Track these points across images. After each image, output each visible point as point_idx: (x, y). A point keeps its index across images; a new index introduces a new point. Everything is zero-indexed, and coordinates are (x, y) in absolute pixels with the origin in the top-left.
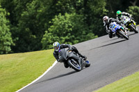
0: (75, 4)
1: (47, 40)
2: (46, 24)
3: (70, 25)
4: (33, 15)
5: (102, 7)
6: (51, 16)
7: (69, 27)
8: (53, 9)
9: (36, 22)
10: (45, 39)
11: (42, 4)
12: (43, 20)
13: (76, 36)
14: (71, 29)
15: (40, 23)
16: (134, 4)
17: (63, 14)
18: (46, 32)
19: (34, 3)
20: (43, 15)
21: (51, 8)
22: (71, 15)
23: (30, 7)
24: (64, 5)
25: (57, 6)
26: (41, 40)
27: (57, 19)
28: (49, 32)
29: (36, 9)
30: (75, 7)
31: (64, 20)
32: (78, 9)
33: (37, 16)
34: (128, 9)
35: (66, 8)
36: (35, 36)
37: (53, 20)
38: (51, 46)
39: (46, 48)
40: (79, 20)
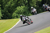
0: (25, 3)
1: (14, 15)
2: (14, 10)
3: (23, 10)
4: (9, 6)
5: (34, 4)
6: (16, 7)
8: (17, 4)
9: (10, 9)
11: (13, 2)
12: (13, 8)
13: (25, 14)
14: (23, 12)
15: (12, 9)
16: (46, 4)
17: (20, 6)
18: (14, 12)
19: (10, 2)
20: (13, 7)
21: (16, 4)
22: (23, 7)
23: (9, 3)
24: (21, 3)
25: (18, 3)
26: (12, 15)
27: (18, 8)
28: (15, 13)
29: (11, 4)
30: (25, 4)
31: (21, 8)
32: (26, 5)
33: (11, 7)
35: (22, 4)
36: (10, 14)
37: (17, 8)
38: (15, 18)
39: (14, 18)
40: (26, 9)
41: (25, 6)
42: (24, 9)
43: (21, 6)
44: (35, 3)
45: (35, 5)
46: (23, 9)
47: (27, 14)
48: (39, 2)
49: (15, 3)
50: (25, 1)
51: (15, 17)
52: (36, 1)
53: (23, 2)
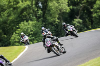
0: (36, 14)
1: (15, 39)
2: (14, 28)
3: (32, 29)
4: (5, 21)
5: (55, 18)
6: (18, 23)
7: (31, 31)
8: (20, 17)
9: (7, 26)
10: (13, 38)
11: (12, 13)
12: (13, 25)
13: (35, 38)
14: (32, 32)
15: (10, 27)
16: (78, 17)
17: (27, 21)
18: (14, 33)
19: (6, 12)
20: (12, 21)
22: (33, 22)
23: (4, 15)
24: (29, 15)
25: (23, 16)
26: (10, 39)
27: (23, 25)
28: (16, 34)
29: (8, 16)
30: (36, 17)
31: (28, 25)
32: (38, 18)
33: (8, 22)
34: (74, 21)
35: (30, 17)
36: (5, 36)
37: (20, 25)
38: (17, 44)
39: (13, 45)
40: (39, 27)
41: (37, 21)
42: (35, 26)
43: (30, 22)
44: (57, 16)
45: (57, 20)
46: (33, 26)
47: (40, 38)
48: (64, 13)
49: (17, 15)
50: (38, 10)
51: (16, 42)
52: (59, 12)
53: (32, 13)
